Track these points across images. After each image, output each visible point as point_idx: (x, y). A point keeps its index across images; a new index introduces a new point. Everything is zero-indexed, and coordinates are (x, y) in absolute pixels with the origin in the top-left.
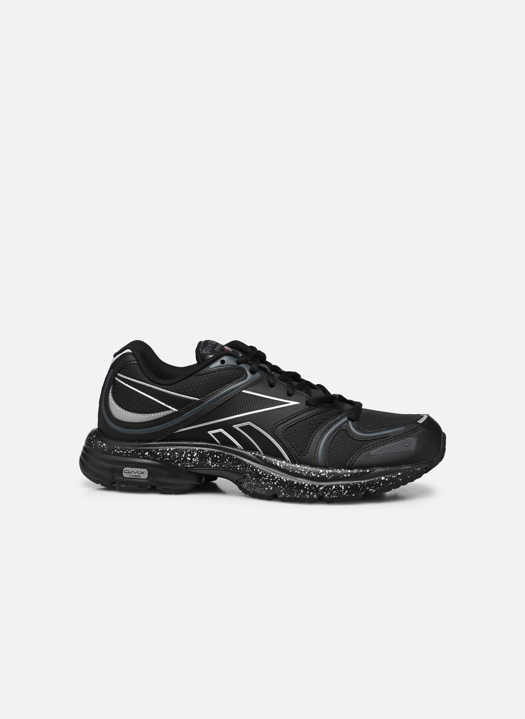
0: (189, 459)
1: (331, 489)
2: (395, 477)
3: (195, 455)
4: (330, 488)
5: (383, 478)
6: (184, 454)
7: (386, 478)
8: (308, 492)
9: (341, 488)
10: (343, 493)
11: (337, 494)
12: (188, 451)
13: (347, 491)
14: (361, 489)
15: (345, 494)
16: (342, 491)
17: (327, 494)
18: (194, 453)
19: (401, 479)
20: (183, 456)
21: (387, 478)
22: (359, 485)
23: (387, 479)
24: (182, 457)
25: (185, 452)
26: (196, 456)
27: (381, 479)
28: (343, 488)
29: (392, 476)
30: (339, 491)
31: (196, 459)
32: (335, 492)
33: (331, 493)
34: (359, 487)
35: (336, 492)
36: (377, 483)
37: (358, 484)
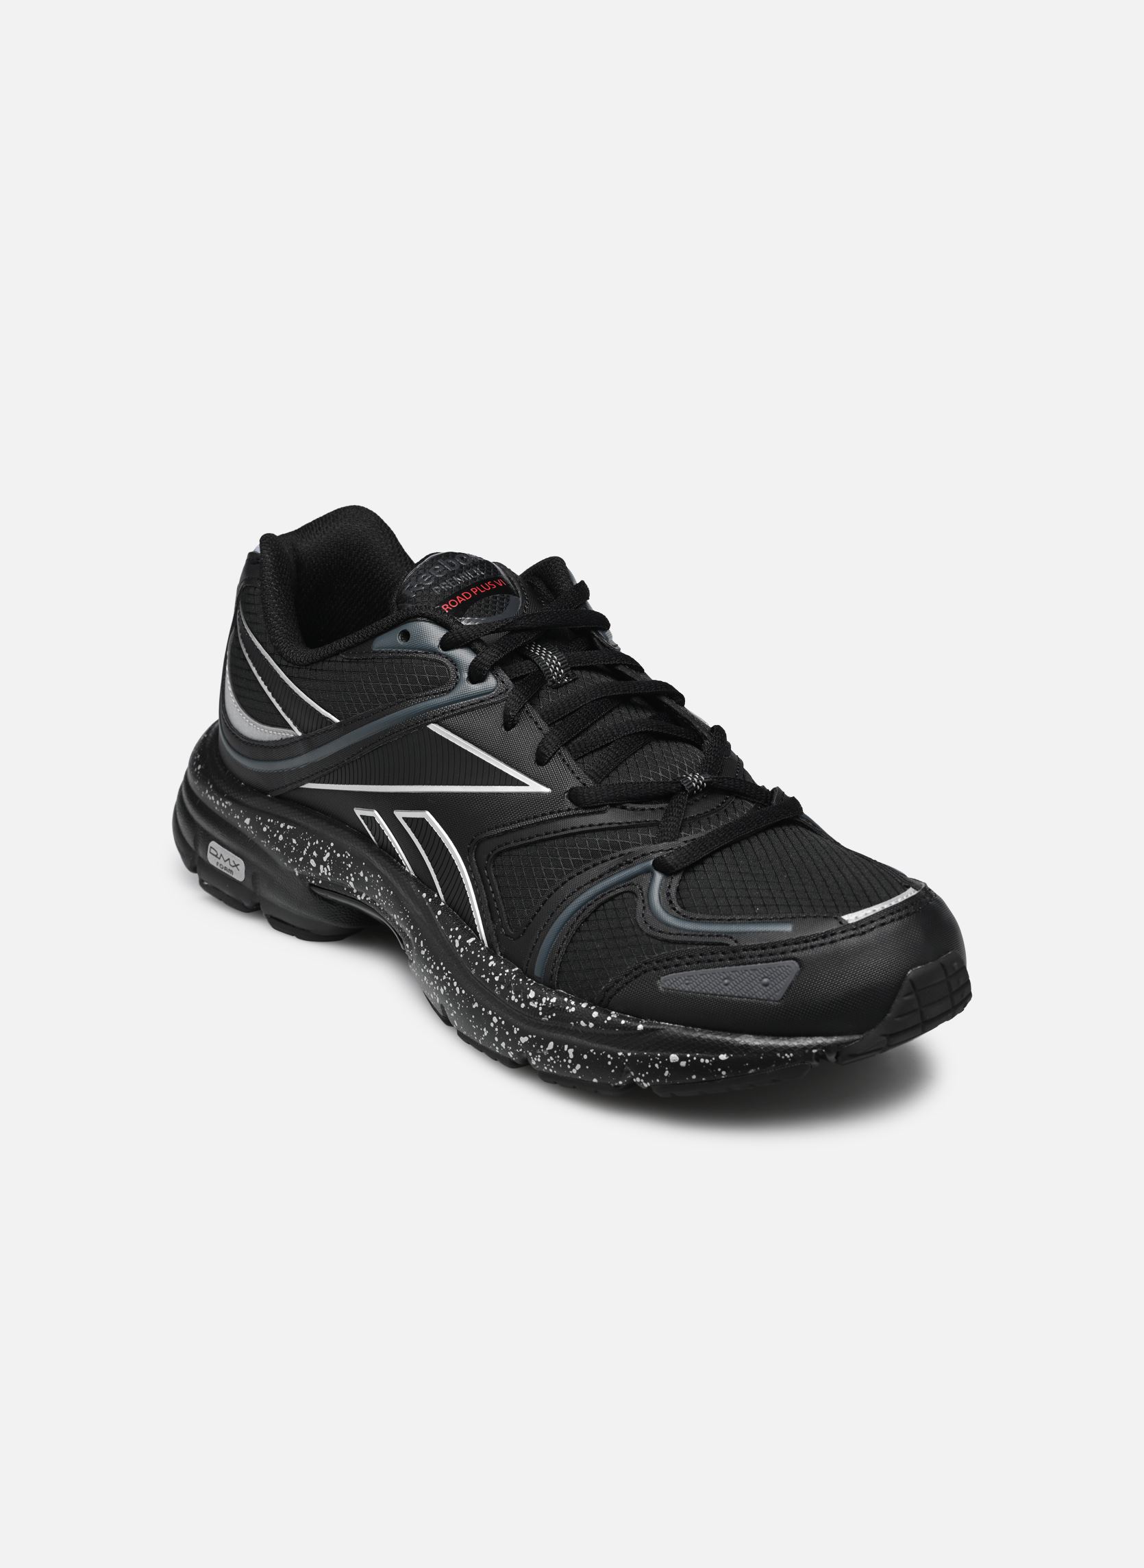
0: (313, 863)
1: (544, 1048)
2: (707, 1061)
3: (325, 859)
4: (542, 1047)
5: (674, 1057)
6: (308, 847)
7: (681, 1059)
8: (496, 1039)
9: (567, 1053)
10: (569, 1067)
11: (556, 1066)
12: (314, 843)
13: (578, 1067)
14: (613, 1071)
15: (574, 1071)
16: (567, 1063)
17: (535, 1059)
18: (326, 851)
19: (724, 1073)
20: (305, 853)
21: (686, 1059)
22: (609, 1059)
23: (683, 1064)
24: (302, 855)
25: (309, 844)
26: (327, 862)
27: (669, 1060)
28: (571, 1056)
29: (699, 1059)
30: (561, 1059)
31: (325, 869)
32: (551, 1058)
33: (544, 1058)
34: (609, 1063)
35: (555, 1059)
36: (657, 1065)
37: (609, 1056)
